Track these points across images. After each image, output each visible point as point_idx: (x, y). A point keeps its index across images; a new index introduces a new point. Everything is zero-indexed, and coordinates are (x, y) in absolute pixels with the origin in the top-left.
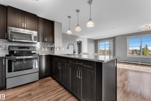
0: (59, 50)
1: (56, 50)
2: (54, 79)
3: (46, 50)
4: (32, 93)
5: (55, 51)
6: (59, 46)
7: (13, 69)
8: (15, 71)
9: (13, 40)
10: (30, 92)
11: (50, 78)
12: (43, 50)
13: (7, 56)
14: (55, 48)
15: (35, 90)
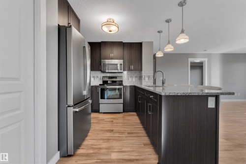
0: (149, 79)
1: (144, 79)
2: (138, 115)
3: (134, 79)
4: (114, 121)
5: (143, 81)
6: (148, 75)
7: (106, 97)
8: (108, 99)
9: (107, 71)
10: (112, 120)
11: (135, 113)
12: (130, 79)
13: (100, 85)
14: (143, 77)
15: (117, 119)
